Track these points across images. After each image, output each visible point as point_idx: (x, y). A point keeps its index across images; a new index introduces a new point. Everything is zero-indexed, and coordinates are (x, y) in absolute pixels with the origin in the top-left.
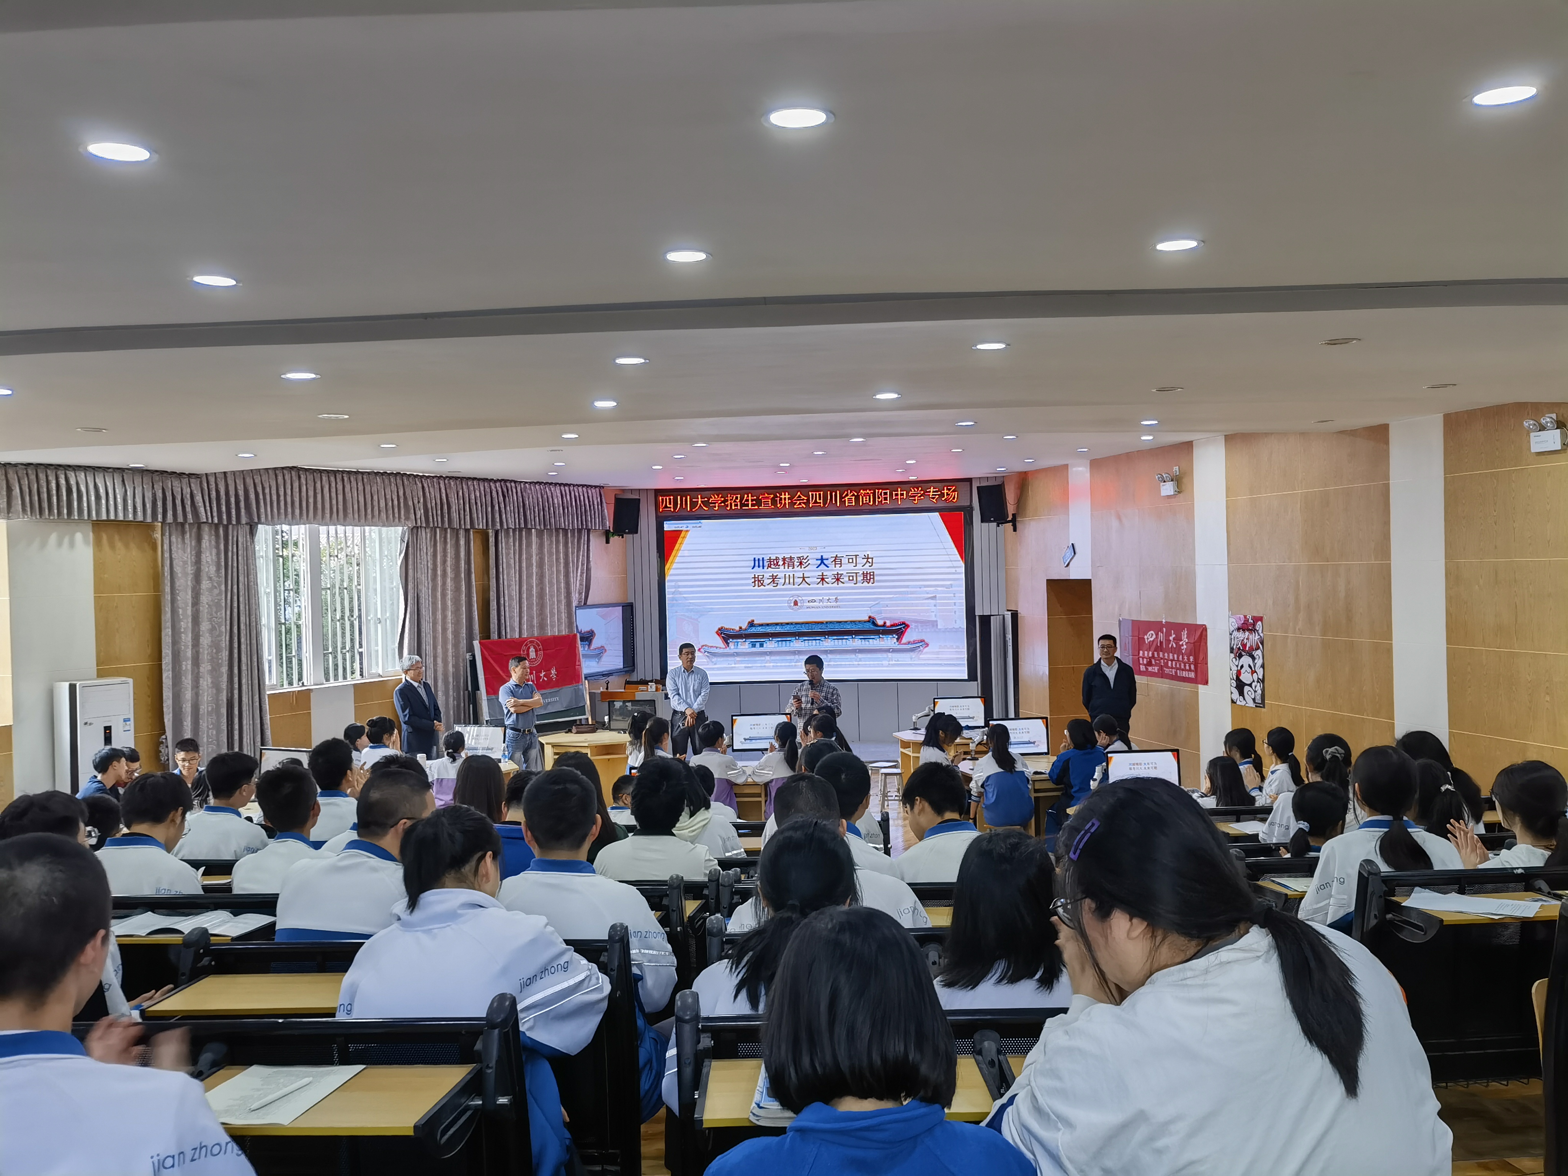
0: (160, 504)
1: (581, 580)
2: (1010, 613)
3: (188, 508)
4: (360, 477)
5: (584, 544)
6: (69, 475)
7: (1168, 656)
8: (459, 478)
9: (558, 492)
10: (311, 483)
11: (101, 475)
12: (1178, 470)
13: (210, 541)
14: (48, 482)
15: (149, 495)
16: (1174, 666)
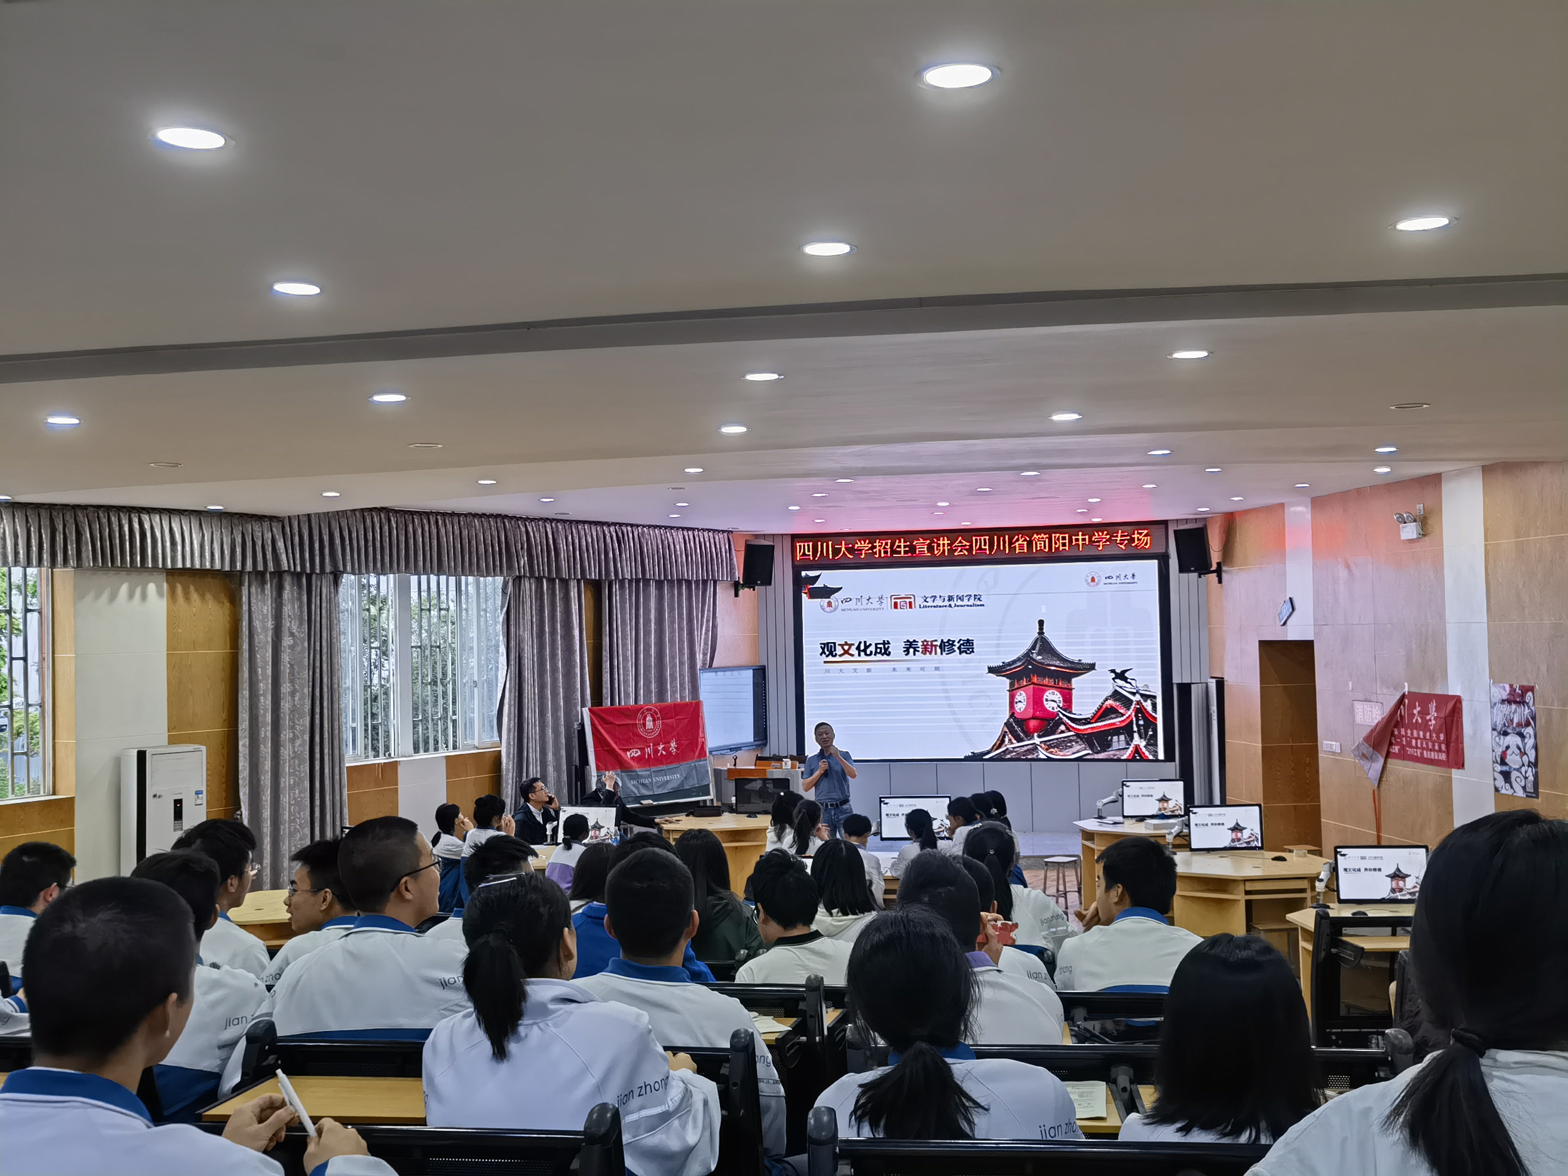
0: (239, 550)
1: (706, 639)
2: (1214, 681)
3: (269, 556)
4: (456, 520)
5: (710, 598)
6: (143, 518)
7: (1412, 734)
8: (568, 521)
9: (681, 537)
10: (402, 526)
11: (177, 519)
12: (1422, 508)
13: (292, 594)
14: (121, 527)
15: (227, 541)
16: (1419, 745)
